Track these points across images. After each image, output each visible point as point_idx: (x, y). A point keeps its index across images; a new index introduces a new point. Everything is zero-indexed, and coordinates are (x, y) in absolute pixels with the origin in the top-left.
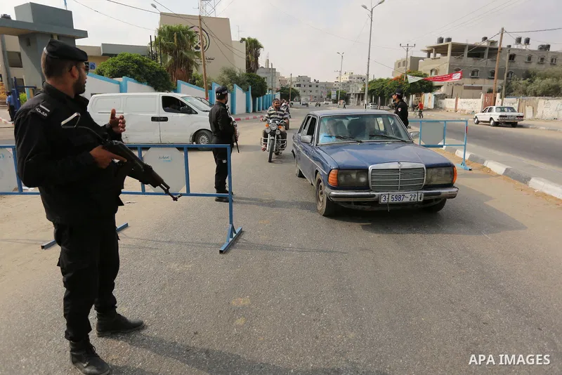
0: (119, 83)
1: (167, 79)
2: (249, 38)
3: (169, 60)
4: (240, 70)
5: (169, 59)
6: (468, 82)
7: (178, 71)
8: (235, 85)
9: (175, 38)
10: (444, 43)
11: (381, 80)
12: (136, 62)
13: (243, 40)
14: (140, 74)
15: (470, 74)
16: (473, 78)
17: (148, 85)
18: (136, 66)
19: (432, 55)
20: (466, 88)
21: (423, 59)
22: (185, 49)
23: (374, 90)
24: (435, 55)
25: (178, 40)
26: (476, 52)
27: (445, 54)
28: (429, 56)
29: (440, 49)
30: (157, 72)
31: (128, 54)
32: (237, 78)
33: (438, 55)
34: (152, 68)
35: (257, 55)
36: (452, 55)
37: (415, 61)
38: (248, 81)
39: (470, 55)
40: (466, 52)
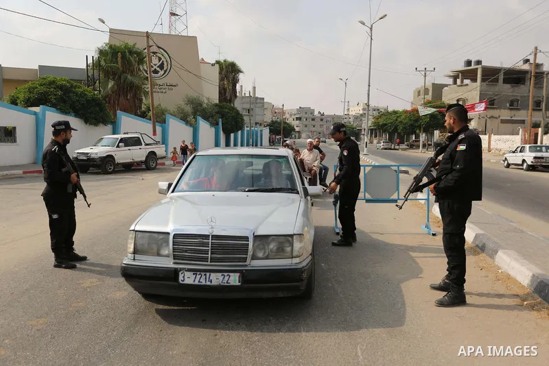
0: (35, 114)
1: (102, 109)
2: (225, 61)
3: (110, 86)
4: (208, 99)
5: (111, 84)
6: (505, 114)
7: (122, 99)
8: (199, 118)
9: (119, 59)
10: (473, 67)
11: (395, 112)
12: (61, 87)
13: (218, 62)
14: (65, 102)
15: (508, 105)
16: (511, 109)
17: (76, 116)
18: (60, 93)
19: (459, 81)
20: (503, 121)
21: (446, 85)
22: (132, 73)
23: (386, 124)
24: (462, 82)
25: (123, 62)
26: (515, 77)
27: (474, 80)
28: (455, 83)
29: (468, 74)
30: (88, 101)
31: (51, 78)
32: (204, 110)
33: (467, 81)
34: (83, 95)
35: (235, 81)
36: (483, 80)
37: (438, 89)
38: (217, 113)
39: (506, 81)
40: (501, 77)
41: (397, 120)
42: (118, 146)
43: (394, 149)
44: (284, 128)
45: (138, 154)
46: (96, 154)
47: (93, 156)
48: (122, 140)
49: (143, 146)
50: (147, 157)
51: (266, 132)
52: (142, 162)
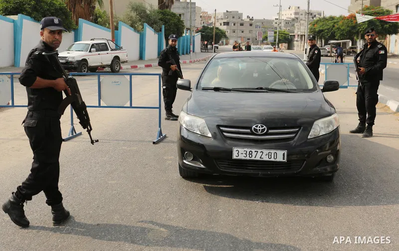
0: (14, 21)
1: (67, 18)
4: (151, 5)
8: (145, 24)
11: (332, 18)
32: (147, 16)
38: (161, 19)
41: (334, 26)
42: (90, 51)
43: (331, 56)
44: (216, 34)
45: (105, 58)
46: (73, 58)
47: (70, 60)
48: (93, 46)
49: (109, 51)
50: (112, 61)
51: (198, 37)
52: (107, 66)
